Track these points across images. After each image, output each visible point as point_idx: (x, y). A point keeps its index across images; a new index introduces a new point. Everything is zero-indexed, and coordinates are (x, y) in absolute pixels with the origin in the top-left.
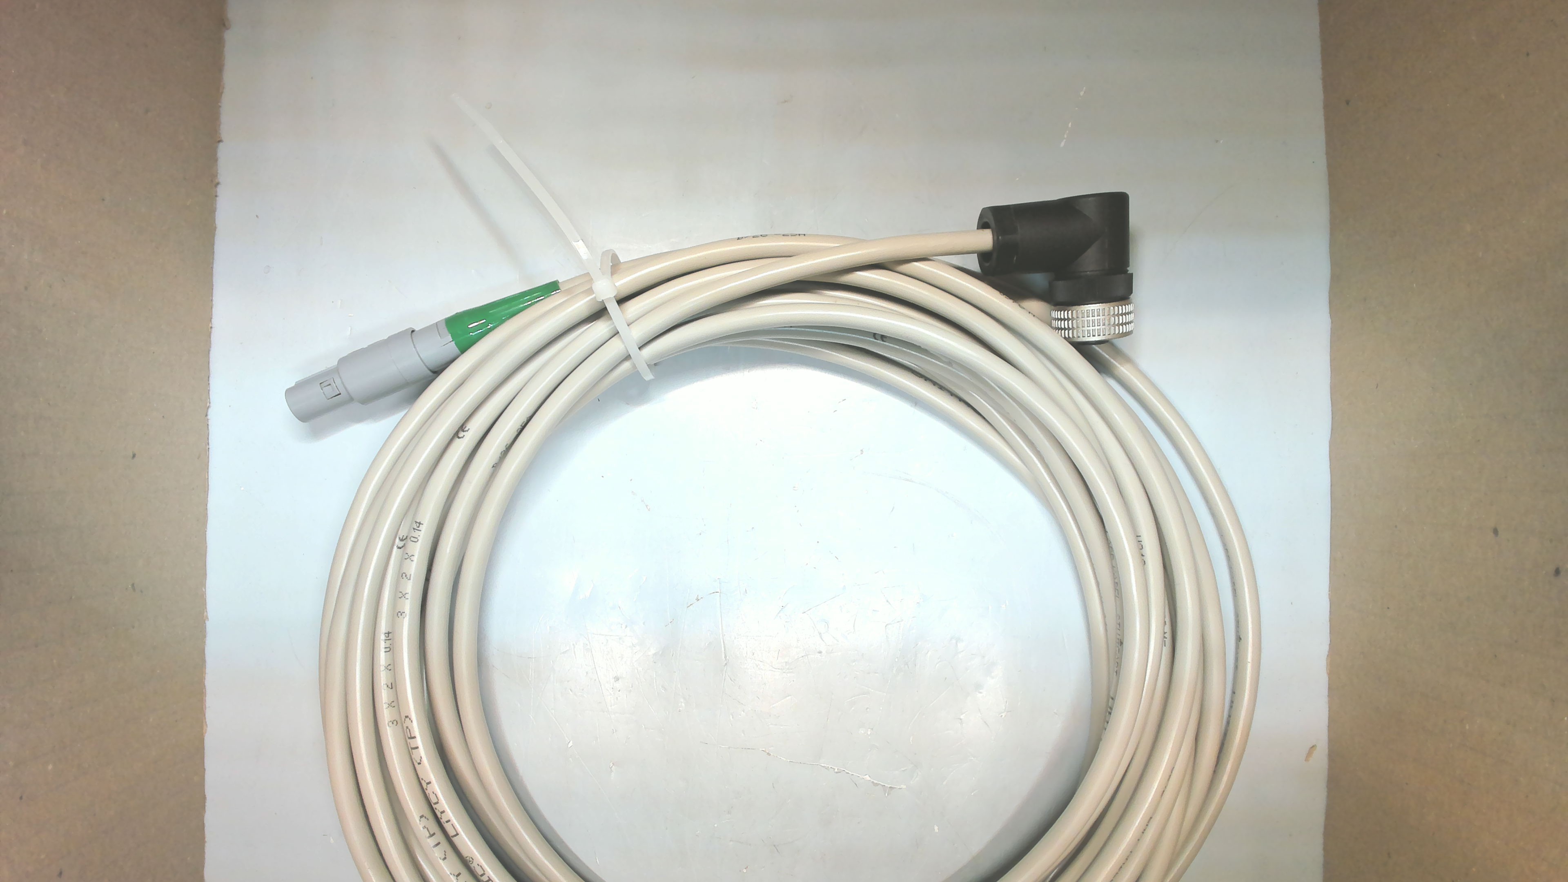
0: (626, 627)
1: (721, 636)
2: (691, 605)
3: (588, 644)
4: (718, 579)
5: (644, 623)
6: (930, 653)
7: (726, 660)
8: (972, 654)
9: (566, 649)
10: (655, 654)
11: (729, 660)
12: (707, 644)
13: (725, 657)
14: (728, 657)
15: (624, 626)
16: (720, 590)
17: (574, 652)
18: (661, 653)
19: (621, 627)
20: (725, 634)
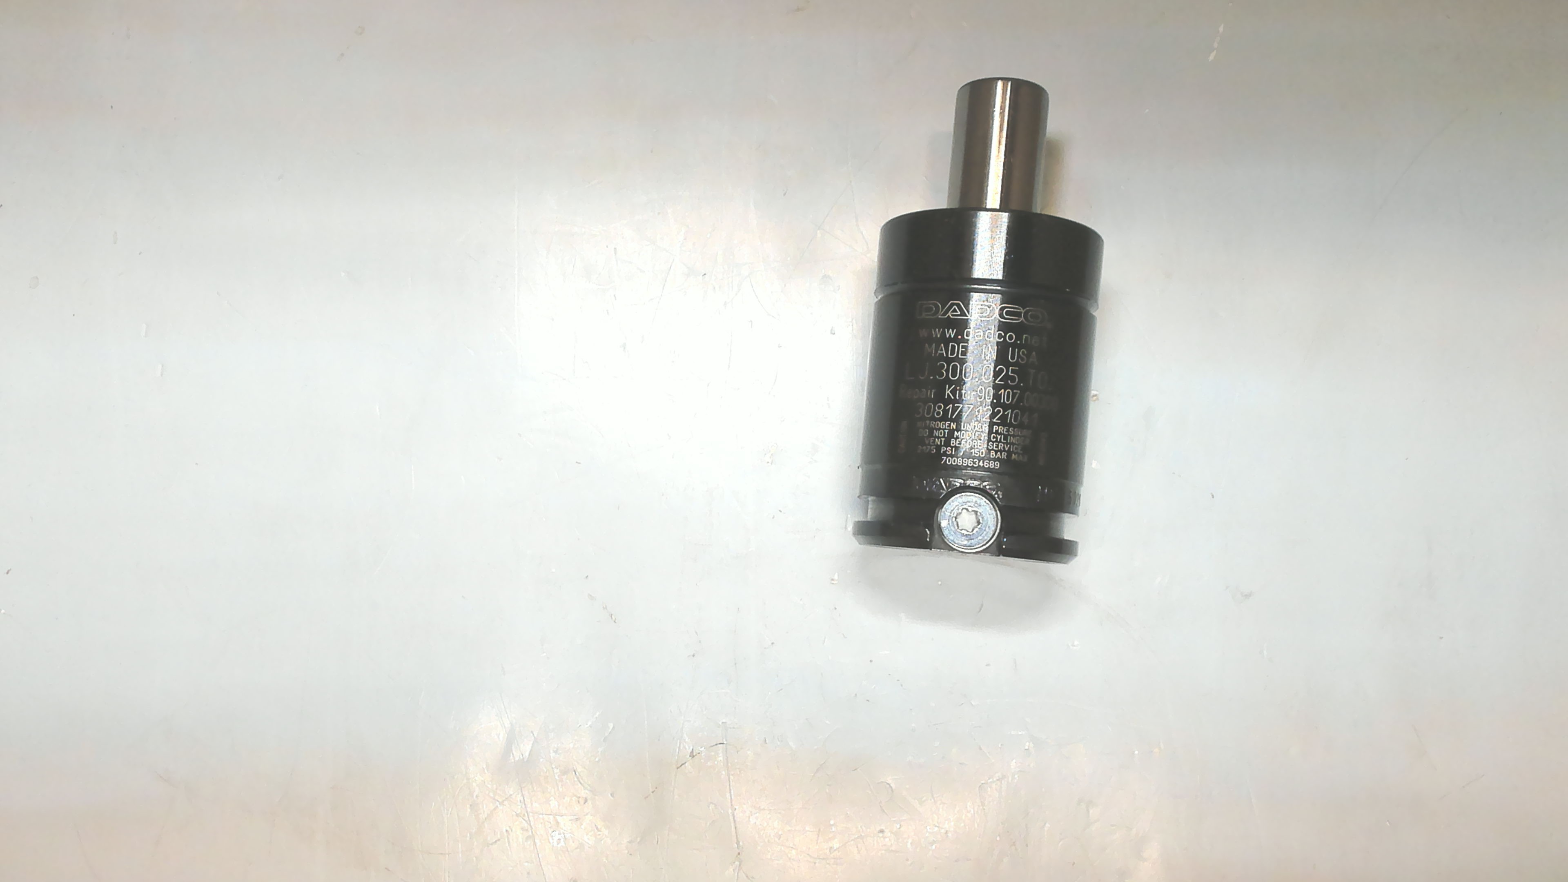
0: (586, 801)
1: (730, 811)
2: (683, 764)
3: (530, 828)
4: (722, 723)
5: (611, 794)
6: (1047, 825)
7: (738, 848)
8: (1112, 826)
9: (496, 839)
10: (630, 842)
11: (743, 847)
12: (708, 824)
13: (738, 843)
14: (741, 843)
15: (582, 801)
16: (726, 741)
17: (509, 842)
18: (639, 839)
19: (579, 802)
20: (735, 807)
